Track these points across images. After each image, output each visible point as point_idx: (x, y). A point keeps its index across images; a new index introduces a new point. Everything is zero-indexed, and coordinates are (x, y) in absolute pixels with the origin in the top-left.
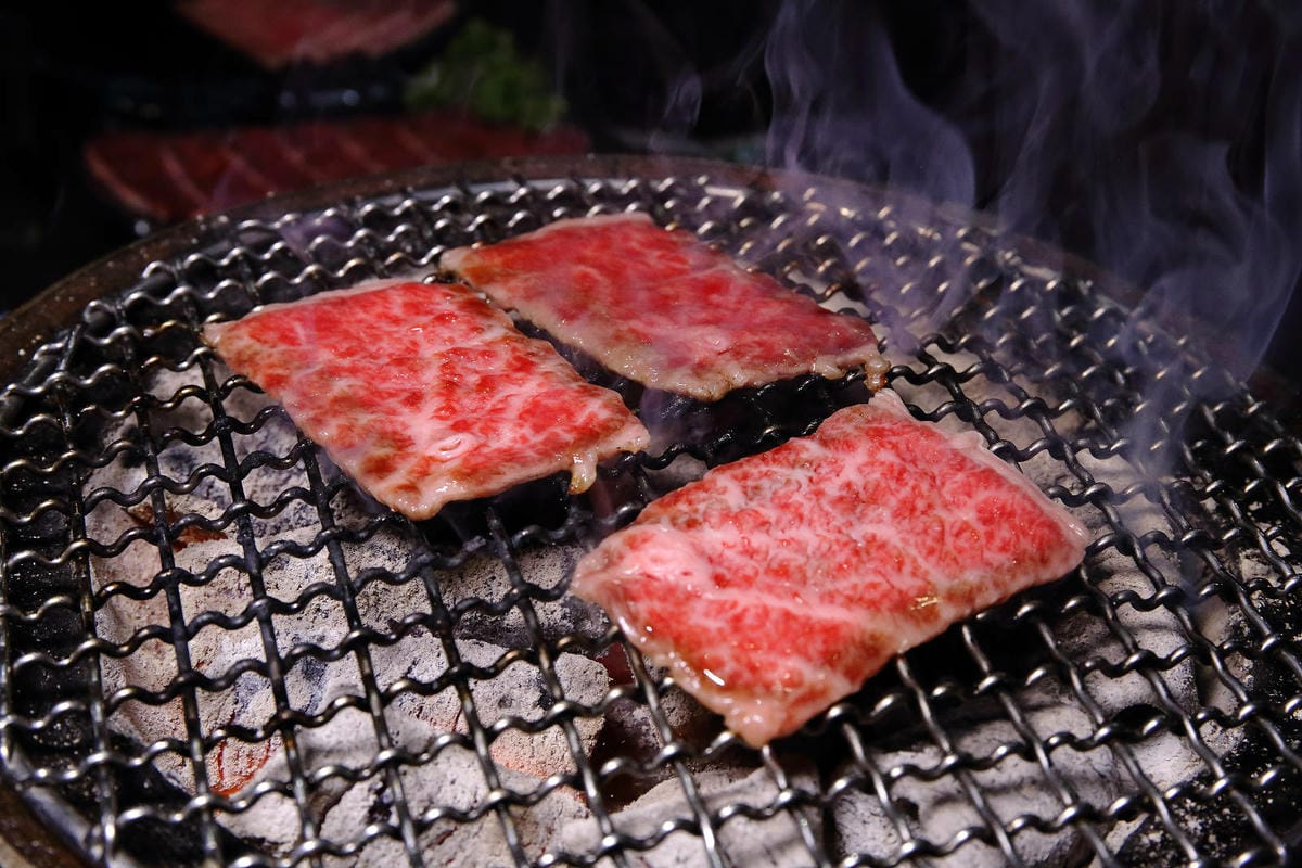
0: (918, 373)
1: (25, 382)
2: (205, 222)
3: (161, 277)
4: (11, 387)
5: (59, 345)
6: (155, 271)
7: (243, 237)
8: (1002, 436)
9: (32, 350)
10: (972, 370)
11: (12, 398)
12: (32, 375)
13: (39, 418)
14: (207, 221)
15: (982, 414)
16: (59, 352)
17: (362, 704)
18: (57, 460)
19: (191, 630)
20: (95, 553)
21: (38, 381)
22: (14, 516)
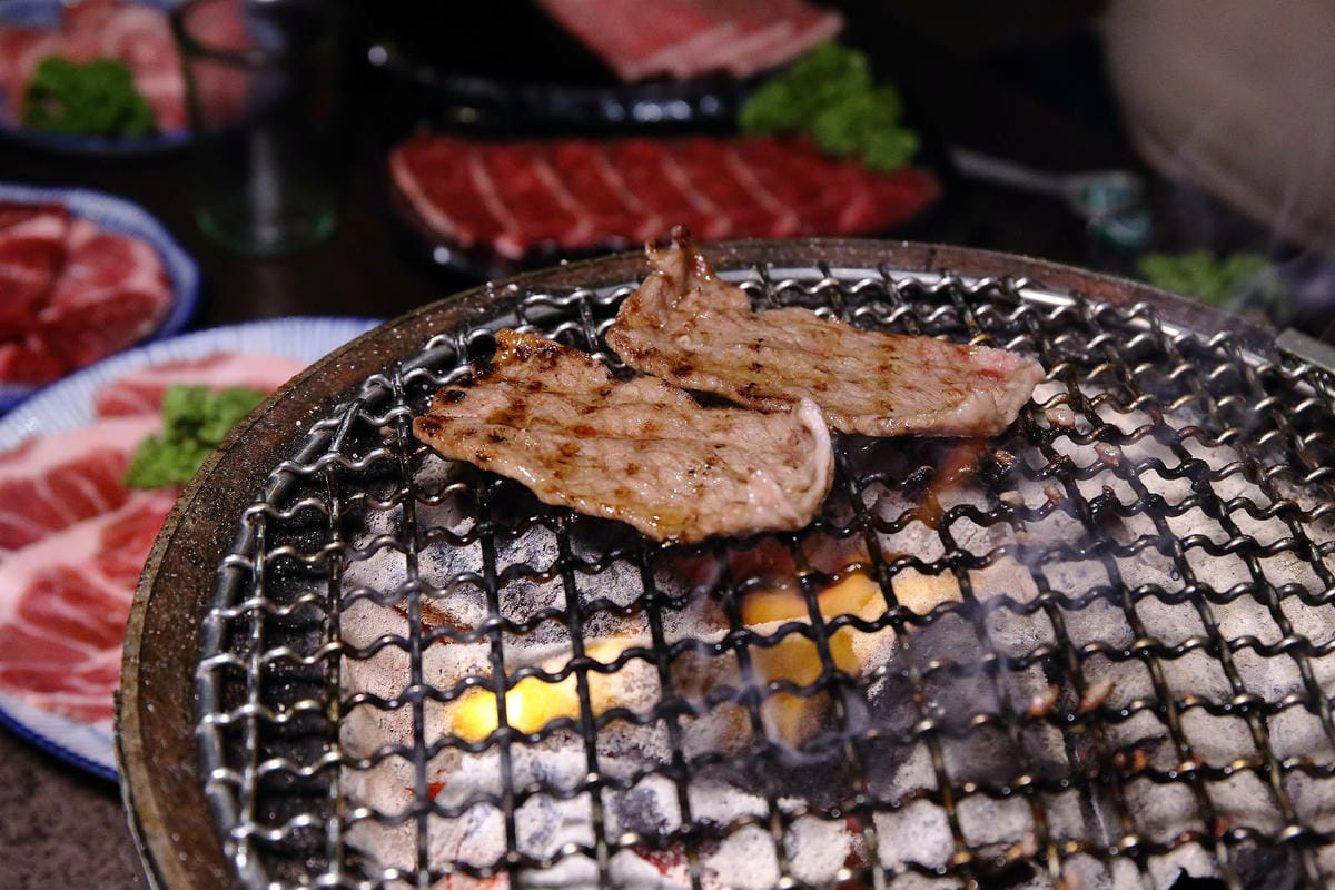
0: (1216, 544)
1: (296, 460)
2: (493, 290)
3: (443, 350)
4: (285, 464)
5: (334, 422)
6: (438, 344)
7: (529, 311)
8: (1297, 629)
9: (309, 422)
10: (1278, 546)
11: (285, 475)
12: (305, 451)
13: (309, 502)
14: (497, 289)
15: (1280, 599)
16: (334, 428)
17: (589, 852)
18: (321, 549)
19: (432, 752)
20: (348, 656)
21: (311, 460)
22: (273, 607)
